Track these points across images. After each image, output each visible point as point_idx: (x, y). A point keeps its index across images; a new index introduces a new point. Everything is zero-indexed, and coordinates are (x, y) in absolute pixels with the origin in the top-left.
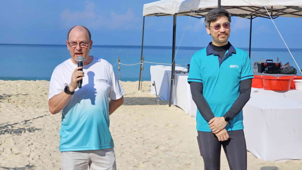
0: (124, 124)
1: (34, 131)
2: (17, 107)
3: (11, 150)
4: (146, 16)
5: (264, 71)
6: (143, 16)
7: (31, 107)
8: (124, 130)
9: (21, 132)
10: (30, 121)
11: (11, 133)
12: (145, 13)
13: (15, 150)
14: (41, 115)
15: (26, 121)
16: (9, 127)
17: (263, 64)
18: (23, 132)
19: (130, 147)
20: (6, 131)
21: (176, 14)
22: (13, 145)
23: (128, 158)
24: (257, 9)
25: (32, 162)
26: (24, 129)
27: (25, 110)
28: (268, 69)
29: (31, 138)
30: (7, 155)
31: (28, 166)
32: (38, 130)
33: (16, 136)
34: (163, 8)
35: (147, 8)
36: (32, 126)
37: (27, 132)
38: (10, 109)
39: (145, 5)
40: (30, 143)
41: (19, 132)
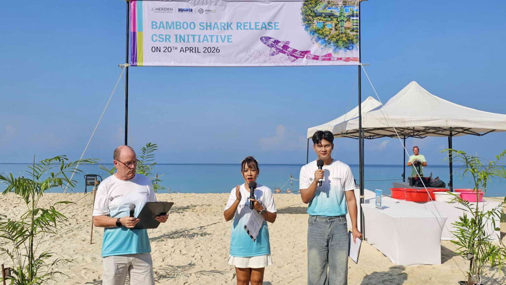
1: (205, 235)
2: (198, 215)
3: (180, 251)
5: (415, 184)
6: (308, 138)
7: (209, 215)
8: (281, 235)
9: (194, 236)
10: (205, 227)
11: (185, 237)
13: (184, 252)
14: (215, 222)
15: (201, 227)
16: (186, 232)
18: (196, 236)
20: (181, 235)
22: (183, 247)
25: (194, 261)
26: (197, 234)
27: (204, 217)
28: (418, 183)
29: (200, 242)
30: (176, 256)
31: (190, 264)
32: (209, 234)
33: (189, 240)
35: (310, 132)
36: (205, 231)
37: (199, 236)
38: (192, 217)
39: (309, 129)
40: (198, 245)
41: (192, 236)
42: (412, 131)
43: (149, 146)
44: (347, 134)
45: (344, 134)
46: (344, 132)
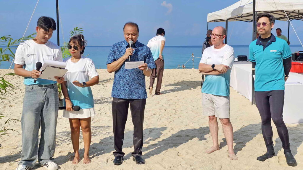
0: (188, 97)
4: (209, 22)
5: (297, 59)
6: (208, 22)
8: (186, 101)
12: (208, 20)
17: (296, 54)
19: (187, 112)
21: (228, 19)
23: (183, 120)
24: (288, 13)
28: (300, 58)
34: (219, 16)
35: (209, 17)
39: (208, 14)
42: (297, 14)
43: (76, 30)
44: (242, 17)
45: (240, 17)
46: (240, 16)
